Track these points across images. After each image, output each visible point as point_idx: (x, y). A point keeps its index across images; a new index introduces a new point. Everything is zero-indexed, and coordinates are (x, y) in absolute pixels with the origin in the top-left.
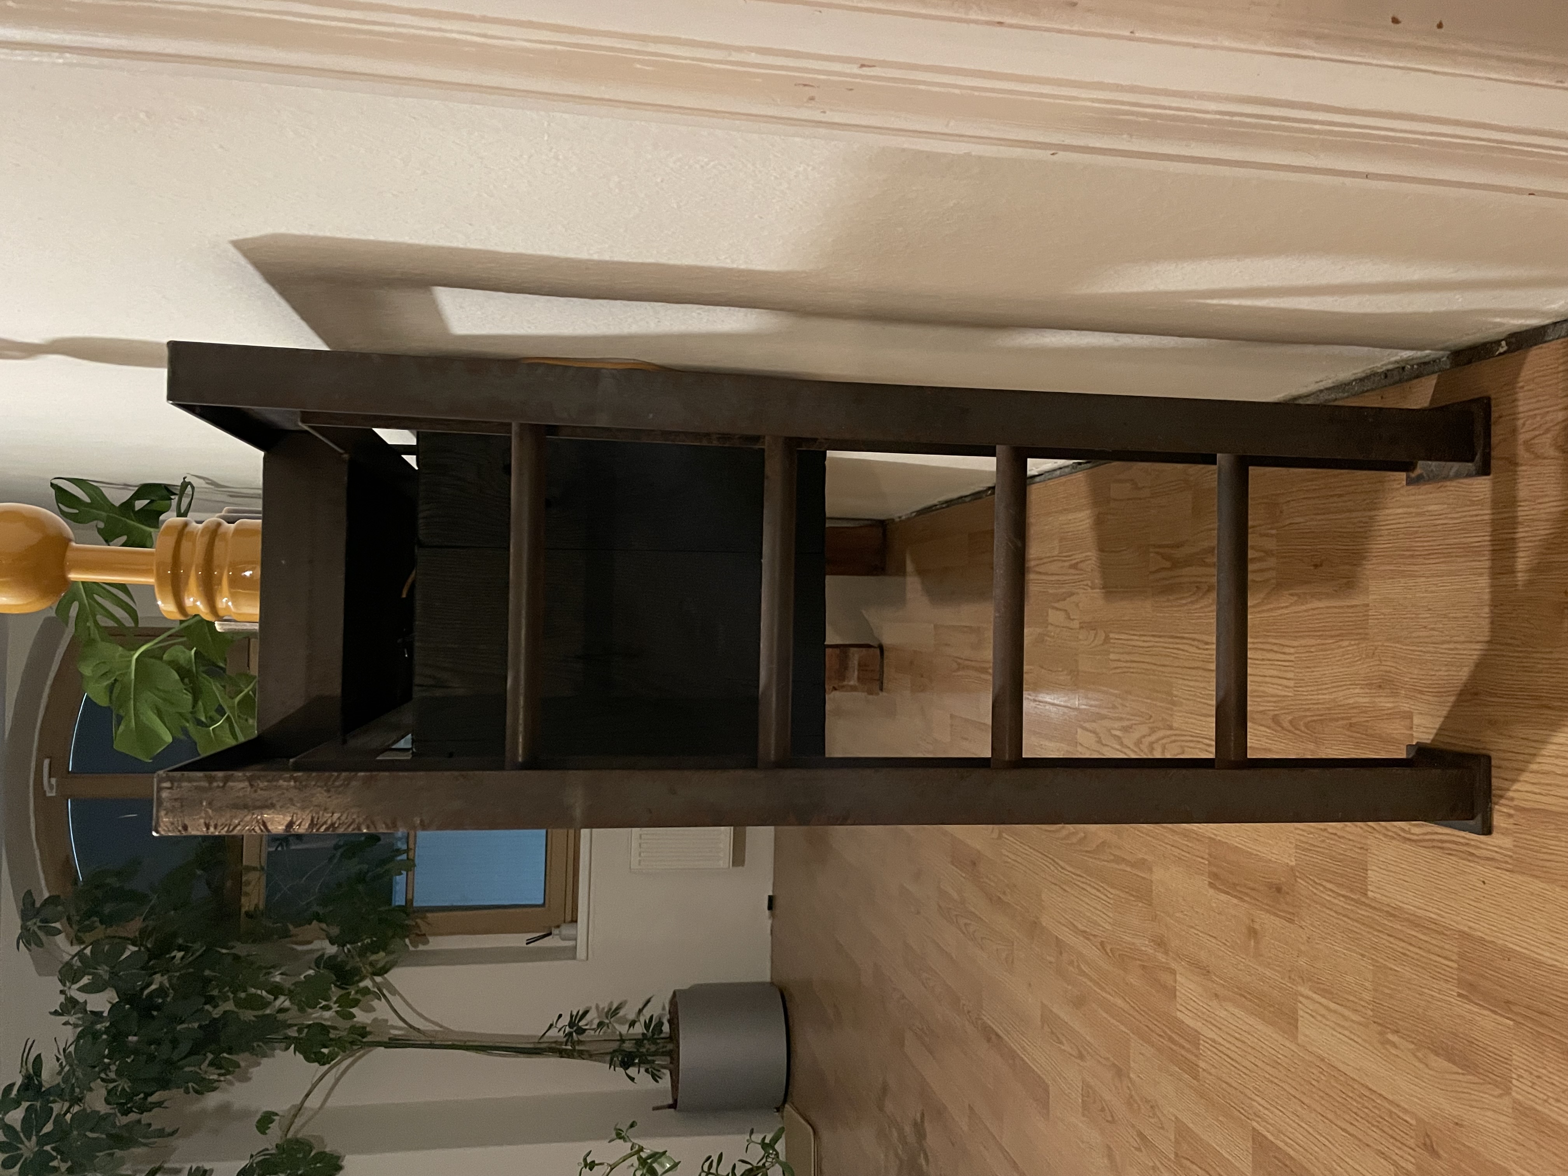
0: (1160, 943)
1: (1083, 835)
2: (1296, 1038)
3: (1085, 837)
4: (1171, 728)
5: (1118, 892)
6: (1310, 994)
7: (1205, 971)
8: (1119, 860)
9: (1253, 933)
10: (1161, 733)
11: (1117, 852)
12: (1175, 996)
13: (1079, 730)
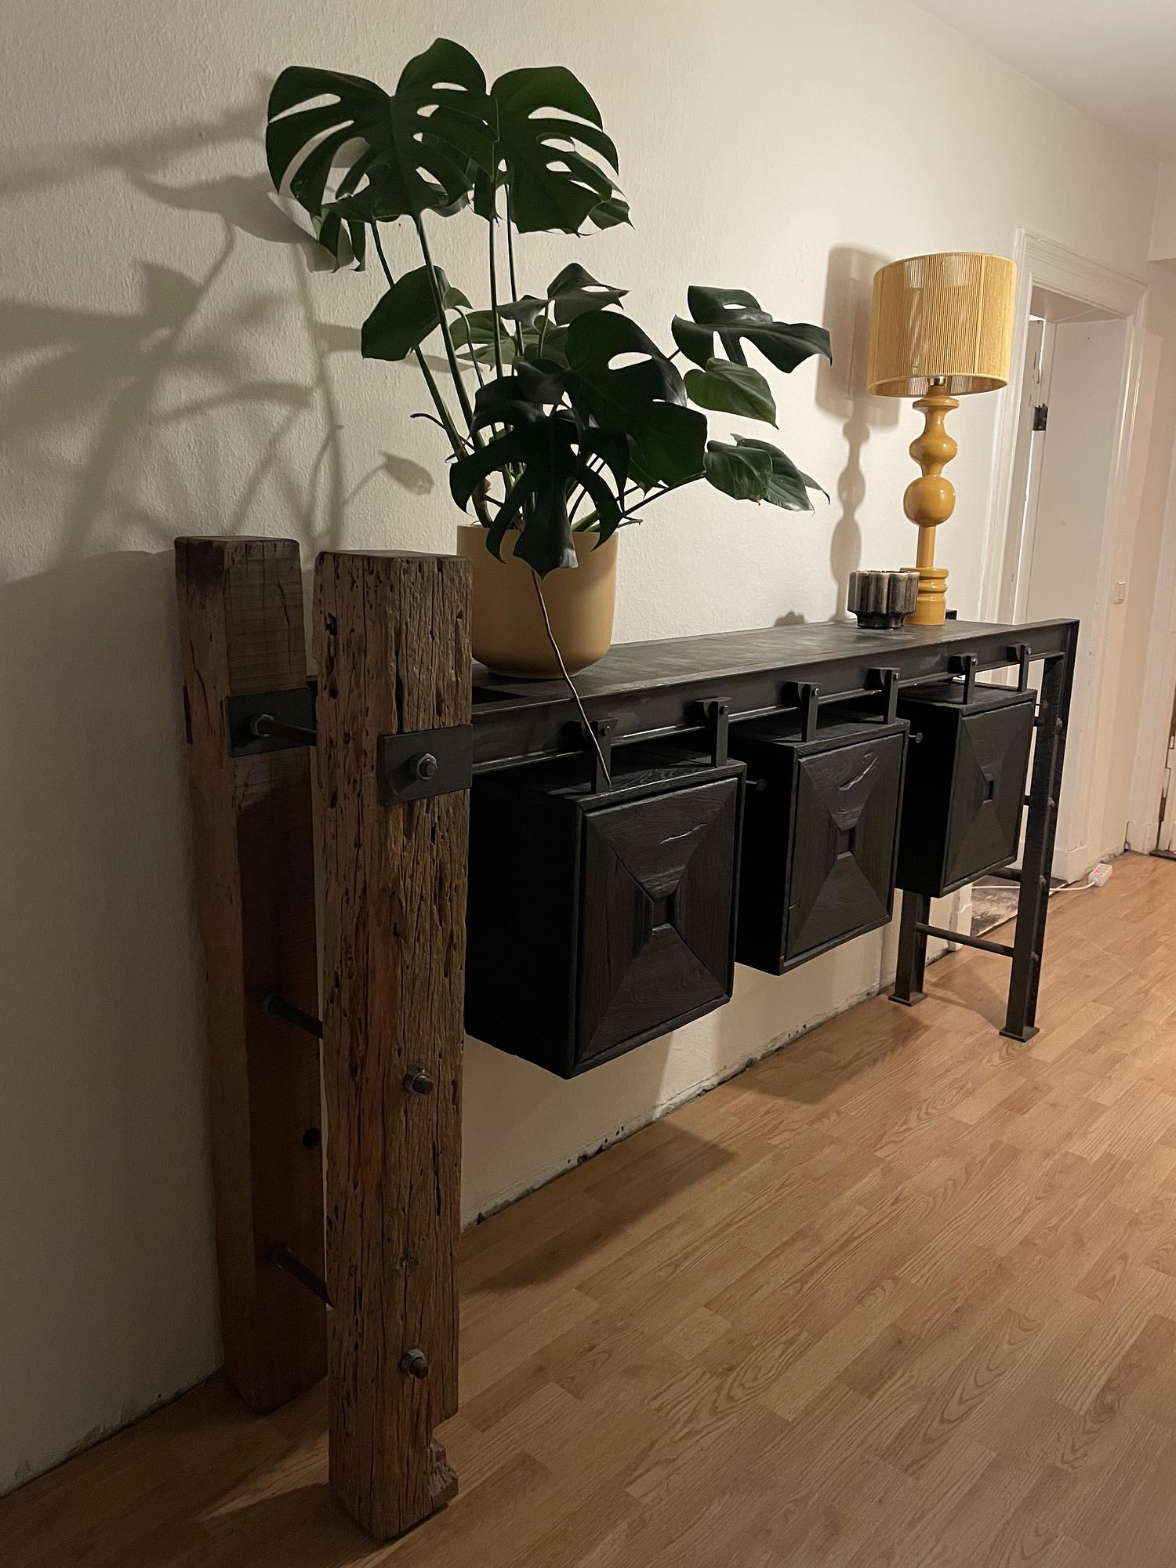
0: (1047, 1155)
1: (951, 1182)
2: (1107, 1107)
3: (954, 1181)
4: (925, 1100)
5: (1005, 1170)
6: (1088, 1094)
7: (1069, 1135)
8: (982, 1162)
9: (1053, 1105)
10: (924, 1107)
11: (979, 1159)
12: (1082, 1158)
13: (875, 1154)
